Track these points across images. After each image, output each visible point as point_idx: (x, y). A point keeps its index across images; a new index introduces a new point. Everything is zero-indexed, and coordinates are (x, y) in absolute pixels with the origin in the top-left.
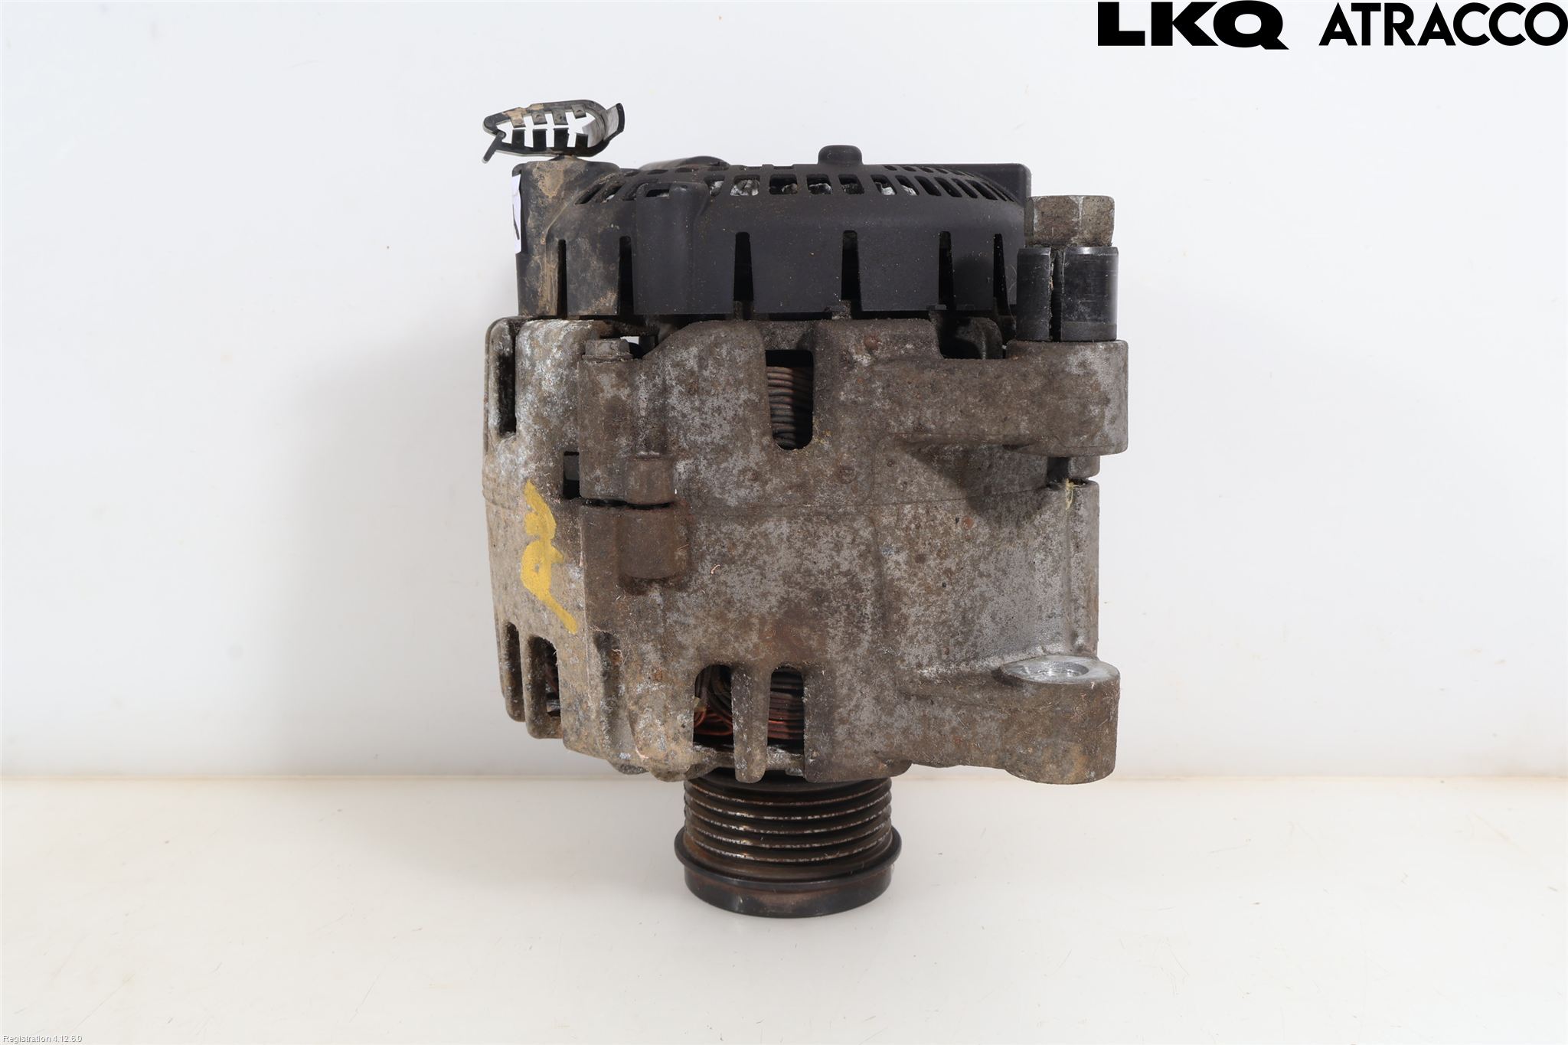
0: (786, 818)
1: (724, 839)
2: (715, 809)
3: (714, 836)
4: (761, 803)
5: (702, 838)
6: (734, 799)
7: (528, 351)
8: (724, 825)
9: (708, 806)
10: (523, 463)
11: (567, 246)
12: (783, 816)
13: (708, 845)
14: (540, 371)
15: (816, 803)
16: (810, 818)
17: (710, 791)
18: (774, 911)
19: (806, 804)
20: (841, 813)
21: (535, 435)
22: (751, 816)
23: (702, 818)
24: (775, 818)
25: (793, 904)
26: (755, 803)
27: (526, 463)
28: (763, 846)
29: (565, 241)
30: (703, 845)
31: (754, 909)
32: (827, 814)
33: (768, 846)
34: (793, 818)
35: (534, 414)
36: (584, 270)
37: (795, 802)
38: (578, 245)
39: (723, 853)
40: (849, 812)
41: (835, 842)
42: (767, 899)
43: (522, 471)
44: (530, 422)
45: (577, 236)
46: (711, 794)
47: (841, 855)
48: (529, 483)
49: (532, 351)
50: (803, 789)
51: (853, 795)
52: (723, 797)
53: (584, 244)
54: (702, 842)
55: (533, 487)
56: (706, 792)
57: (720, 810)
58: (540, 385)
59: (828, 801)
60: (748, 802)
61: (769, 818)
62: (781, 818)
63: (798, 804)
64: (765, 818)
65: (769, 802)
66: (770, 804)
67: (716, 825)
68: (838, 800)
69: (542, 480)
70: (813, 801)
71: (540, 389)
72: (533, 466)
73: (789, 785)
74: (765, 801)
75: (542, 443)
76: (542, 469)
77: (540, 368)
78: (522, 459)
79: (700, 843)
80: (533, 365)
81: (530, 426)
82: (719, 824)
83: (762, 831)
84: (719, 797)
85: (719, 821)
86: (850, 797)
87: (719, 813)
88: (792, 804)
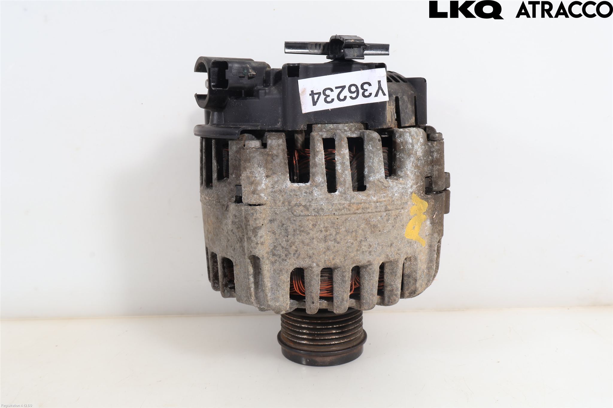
0: (326, 327)
1: (300, 336)
2: (296, 324)
3: (296, 335)
4: (316, 322)
5: (290, 336)
6: (304, 320)
7: (410, 141)
8: (301, 331)
9: (293, 324)
10: (410, 187)
11: (399, 99)
12: (325, 326)
13: (293, 339)
14: (416, 148)
15: (337, 320)
16: (335, 326)
17: (294, 317)
18: (321, 364)
19: (334, 321)
20: (347, 324)
21: (415, 174)
22: (312, 327)
23: (291, 328)
24: (321, 327)
25: (329, 360)
26: (313, 321)
27: (412, 186)
28: (317, 338)
29: (398, 97)
30: (291, 339)
31: (312, 363)
32: (341, 324)
33: (318, 338)
34: (328, 327)
35: (414, 166)
36: (406, 109)
37: (329, 320)
38: (404, 99)
39: (300, 342)
40: (349, 323)
41: (345, 335)
42: (318, 359)
43: (410, 190)
44: (413, 169)
45: (403, 95)
46: (294, 319)
47: (347, 340)
48: (413, 194)
49: (412, 141)
50: (332, 315)
51: (351, 316)
52: (300, 320)
53: (406, 98)
54: (291, 338)
55: (415, 195)
56: (293, 318)
57: (299, 325)
58: (416, 153)
59: (342, 320)
60: (310, 321)
61: (319, 327)
62: (323, 327)
63: (330, 321)
64: (317, 327)
65: (318, 321)
66: (319, 321)
67: (297, 331)
68: (345, 319)
69: (419, 191)
70: (336, 320)
71: (416, 155)
72: (415, 186)
73: (327, 314)
74: (317, 321)
75: (418, 176)
76: (419, 186)
77: (416, 147)
78: (409, 185)
79: (290, 338)
80: (413, 146)
81: (413, 171)
82: (298, 330)
83: (316, 333)
84: (298, 320)
85: (298, 329)
86: (350, 317)
87: (298, 326)
88: (328, 321)
